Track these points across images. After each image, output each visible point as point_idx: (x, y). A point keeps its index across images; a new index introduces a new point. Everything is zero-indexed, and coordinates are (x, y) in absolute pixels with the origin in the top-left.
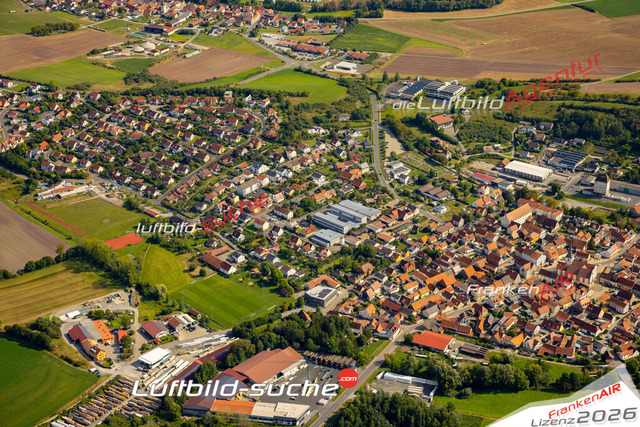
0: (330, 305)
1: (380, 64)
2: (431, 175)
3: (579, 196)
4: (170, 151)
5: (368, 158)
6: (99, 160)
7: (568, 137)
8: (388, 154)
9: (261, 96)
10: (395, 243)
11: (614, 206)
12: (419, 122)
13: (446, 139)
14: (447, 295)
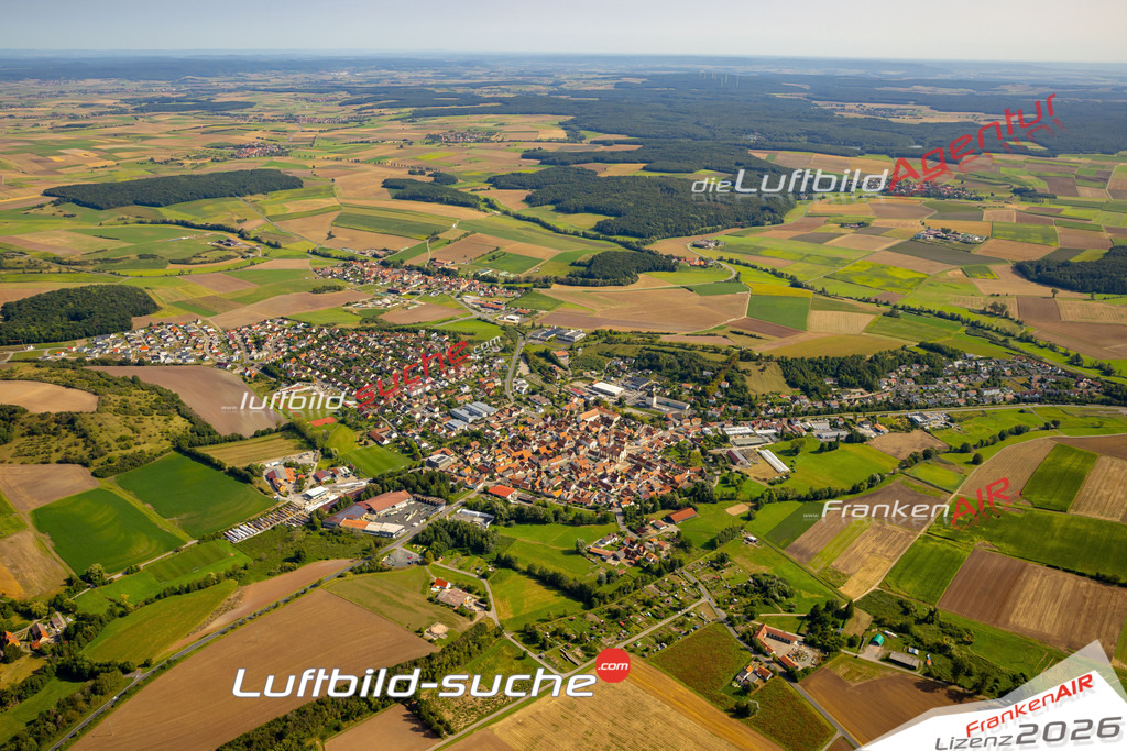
0: (442, 467)
1: (535, 317)
2: (542, 389)
3: (637, 406)
4: (373, 367)
5: (503, 377)
6: (326, 371)
7: (641, 368)
8: (517, 375)
11: (656, 413)
12: (546, 355)
13: (561, 366)
14: (522, 463)
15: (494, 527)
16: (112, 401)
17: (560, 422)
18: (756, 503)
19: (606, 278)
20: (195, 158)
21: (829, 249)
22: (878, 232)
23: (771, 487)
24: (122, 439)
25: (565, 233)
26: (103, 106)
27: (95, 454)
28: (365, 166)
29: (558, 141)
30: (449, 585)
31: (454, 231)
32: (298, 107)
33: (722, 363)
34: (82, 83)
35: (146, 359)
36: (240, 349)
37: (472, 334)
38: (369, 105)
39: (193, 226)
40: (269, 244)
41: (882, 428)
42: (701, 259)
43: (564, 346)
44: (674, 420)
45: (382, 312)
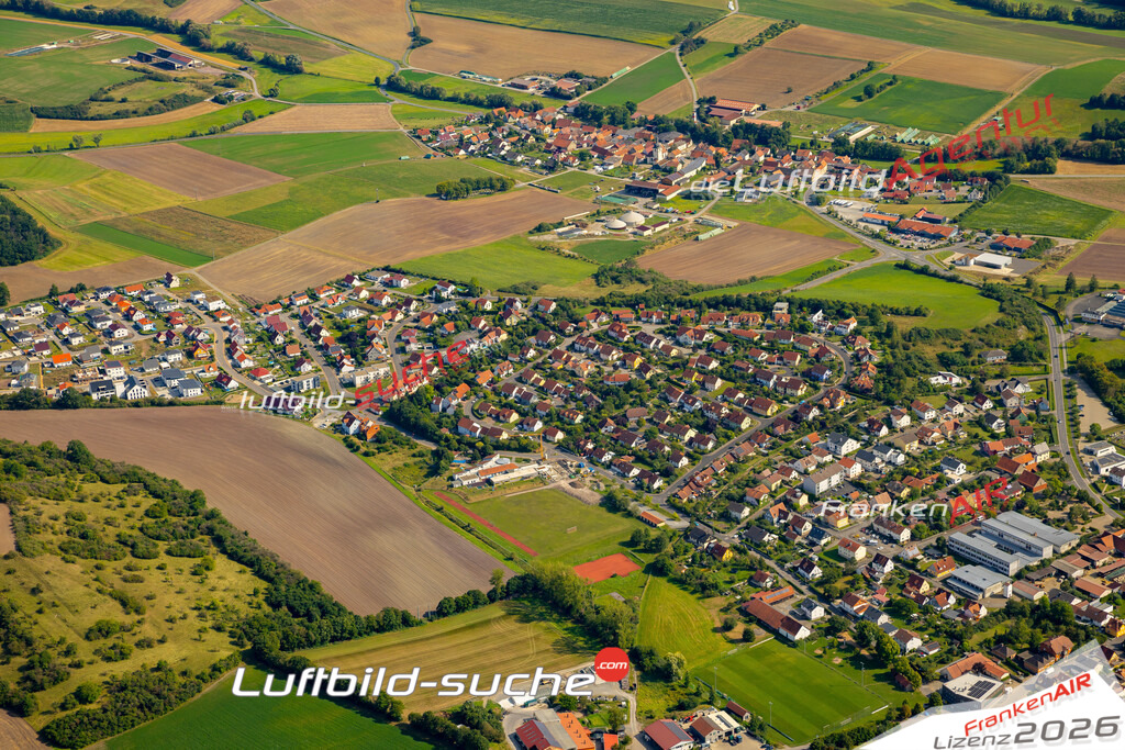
1: (1057, 259)
4: (680, 408)
5: (1046, 434)
8: (1084, 428)
9: (839, 312)
10: (1111, 600)
24: (103, 630)
36: (308, 358)
37: (918, 313)
45: (637, 249)
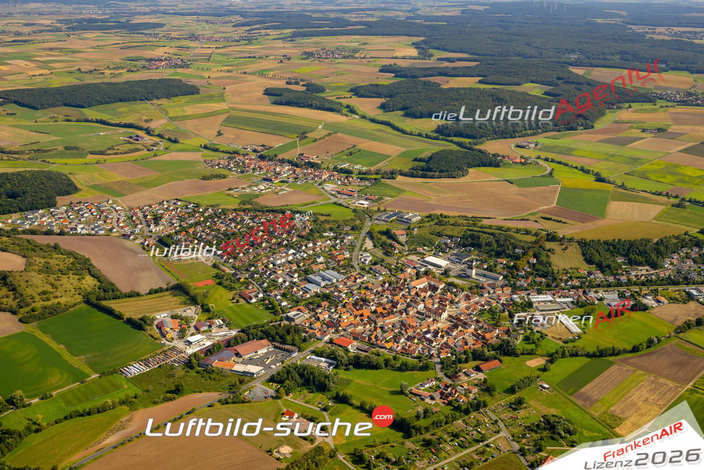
0: (297, 321)
1: (381, 203)
2: (383, 261)
3: (459, 277)
5: (351, 250)
6: (209, 242)
7: (465, 246)
10: (346, 294)
11: (474, 283)
12: (387, 233)
13: (399, 243)
14: (362, 320)
15: (335, 370)
16: (37, 262)
17: (395, 288)
18: (552, 358)
19: (442, 171)
20: (114, 68)
21: (630, 151)
22: (674, 136)
23: (564, 345)
24: (44, 293)
25: (411, 134)
26: (42, 25)
27: (22, 304)
28: (251, 77)
29: (411, 58)
30: (296, 415)
31: (320, 131)
32: (199, 27)
33: (531, 243)
34: (26, 6)
35: (66, 230)
36: (141, 223)
37: (329, 215)
38: (257, 26)
39: (109, 124)
40: (169, 140)
41: (663, 299)
42: (522, 157)
43: (402, 227)
44: (488, 288)
45: (257, 196)
